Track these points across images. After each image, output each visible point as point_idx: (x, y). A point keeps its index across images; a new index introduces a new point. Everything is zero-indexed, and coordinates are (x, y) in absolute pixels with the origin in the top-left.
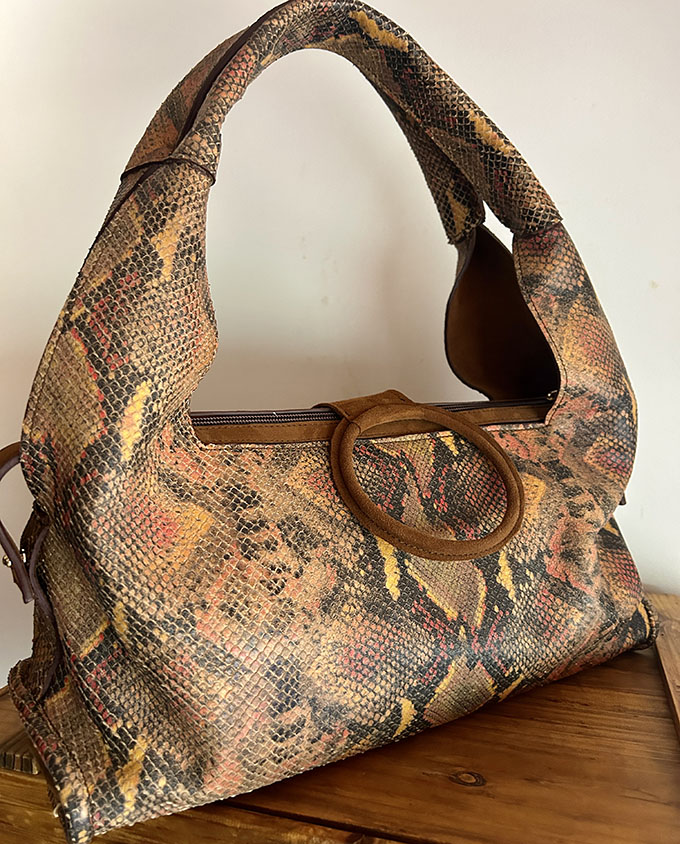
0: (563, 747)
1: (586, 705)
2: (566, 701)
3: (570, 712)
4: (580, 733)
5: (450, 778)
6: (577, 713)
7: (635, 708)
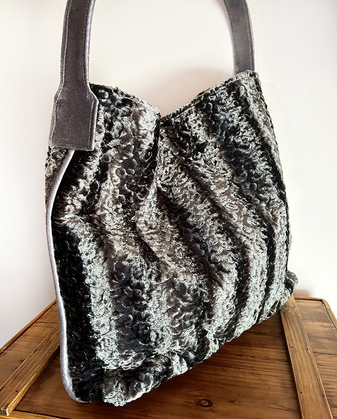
0: (245, 382)
1: (253, 357)
2: (245, 355)
3: (247, 362)
4: (251, 373)
5: (197, 403)
6: (250, 362)
7: (274, 357)
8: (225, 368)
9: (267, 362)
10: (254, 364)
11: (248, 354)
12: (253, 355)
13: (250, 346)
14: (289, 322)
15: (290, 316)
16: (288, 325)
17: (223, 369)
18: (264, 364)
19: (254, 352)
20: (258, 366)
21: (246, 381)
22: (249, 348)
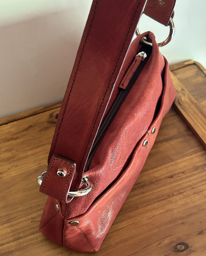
0: (196, 206)
1: (184, 173)
2: (175, 174)
3: (182, 181)
4: (195, 193)
5: (175, 251)
6: (184, 181)
7: (201, 164)
8: (170, 199)
9: (199, 173)
10: (189, 181)
11: (178, 171)
12: (182, 171)
13: (172, 160)
14: (192, 116)
15: (187, 106)
16: (193, 120)
17: (169, 201)
18: (198, 176)
19: (181, 166)
20: (194, 182)
21: (197, 204)
22: (173, 163)
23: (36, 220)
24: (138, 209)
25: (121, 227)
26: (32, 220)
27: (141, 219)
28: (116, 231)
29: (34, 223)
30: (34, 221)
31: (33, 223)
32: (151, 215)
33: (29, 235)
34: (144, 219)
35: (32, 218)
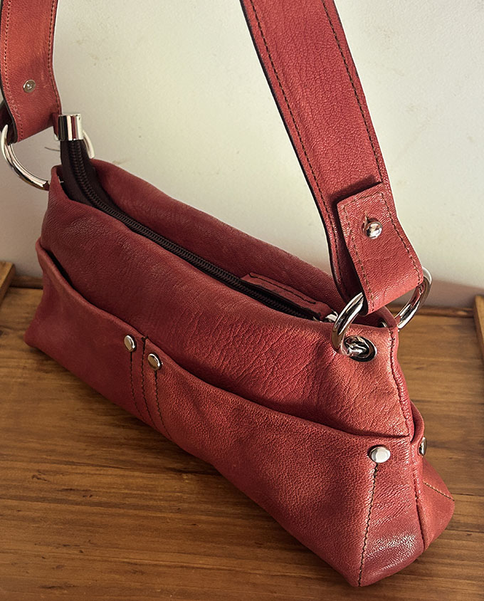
23: (43, 476)
24: (260, 547)
25: (199, 566)
26: (37, 474)
27: (252, 569)
28: (182, 567)
29: (37, 480)
30: (39, 476)
31: (35, 479)
32: (279, 572)
33: (12, 498)
34: (257, 572)
35: (39, 471)
